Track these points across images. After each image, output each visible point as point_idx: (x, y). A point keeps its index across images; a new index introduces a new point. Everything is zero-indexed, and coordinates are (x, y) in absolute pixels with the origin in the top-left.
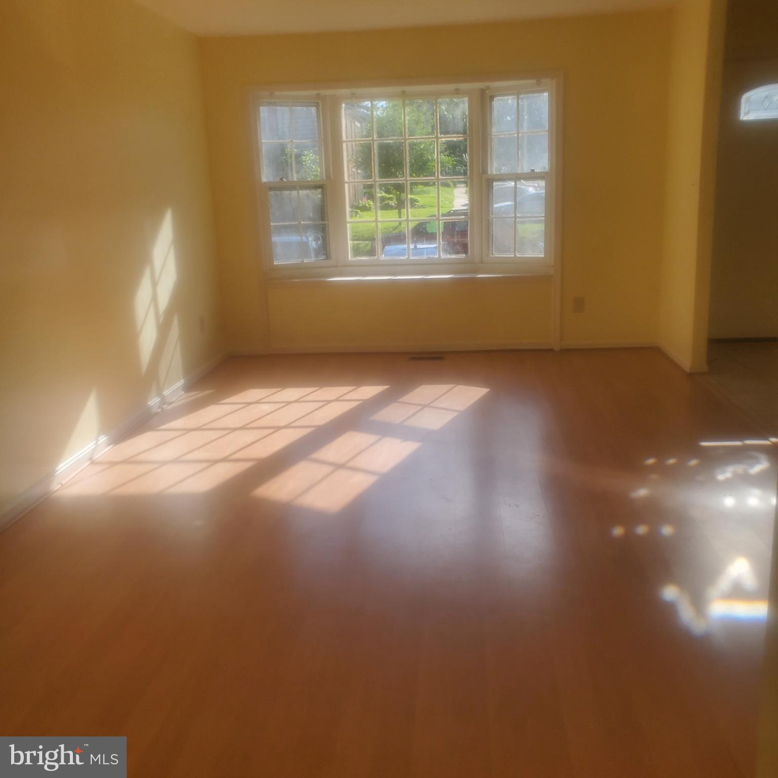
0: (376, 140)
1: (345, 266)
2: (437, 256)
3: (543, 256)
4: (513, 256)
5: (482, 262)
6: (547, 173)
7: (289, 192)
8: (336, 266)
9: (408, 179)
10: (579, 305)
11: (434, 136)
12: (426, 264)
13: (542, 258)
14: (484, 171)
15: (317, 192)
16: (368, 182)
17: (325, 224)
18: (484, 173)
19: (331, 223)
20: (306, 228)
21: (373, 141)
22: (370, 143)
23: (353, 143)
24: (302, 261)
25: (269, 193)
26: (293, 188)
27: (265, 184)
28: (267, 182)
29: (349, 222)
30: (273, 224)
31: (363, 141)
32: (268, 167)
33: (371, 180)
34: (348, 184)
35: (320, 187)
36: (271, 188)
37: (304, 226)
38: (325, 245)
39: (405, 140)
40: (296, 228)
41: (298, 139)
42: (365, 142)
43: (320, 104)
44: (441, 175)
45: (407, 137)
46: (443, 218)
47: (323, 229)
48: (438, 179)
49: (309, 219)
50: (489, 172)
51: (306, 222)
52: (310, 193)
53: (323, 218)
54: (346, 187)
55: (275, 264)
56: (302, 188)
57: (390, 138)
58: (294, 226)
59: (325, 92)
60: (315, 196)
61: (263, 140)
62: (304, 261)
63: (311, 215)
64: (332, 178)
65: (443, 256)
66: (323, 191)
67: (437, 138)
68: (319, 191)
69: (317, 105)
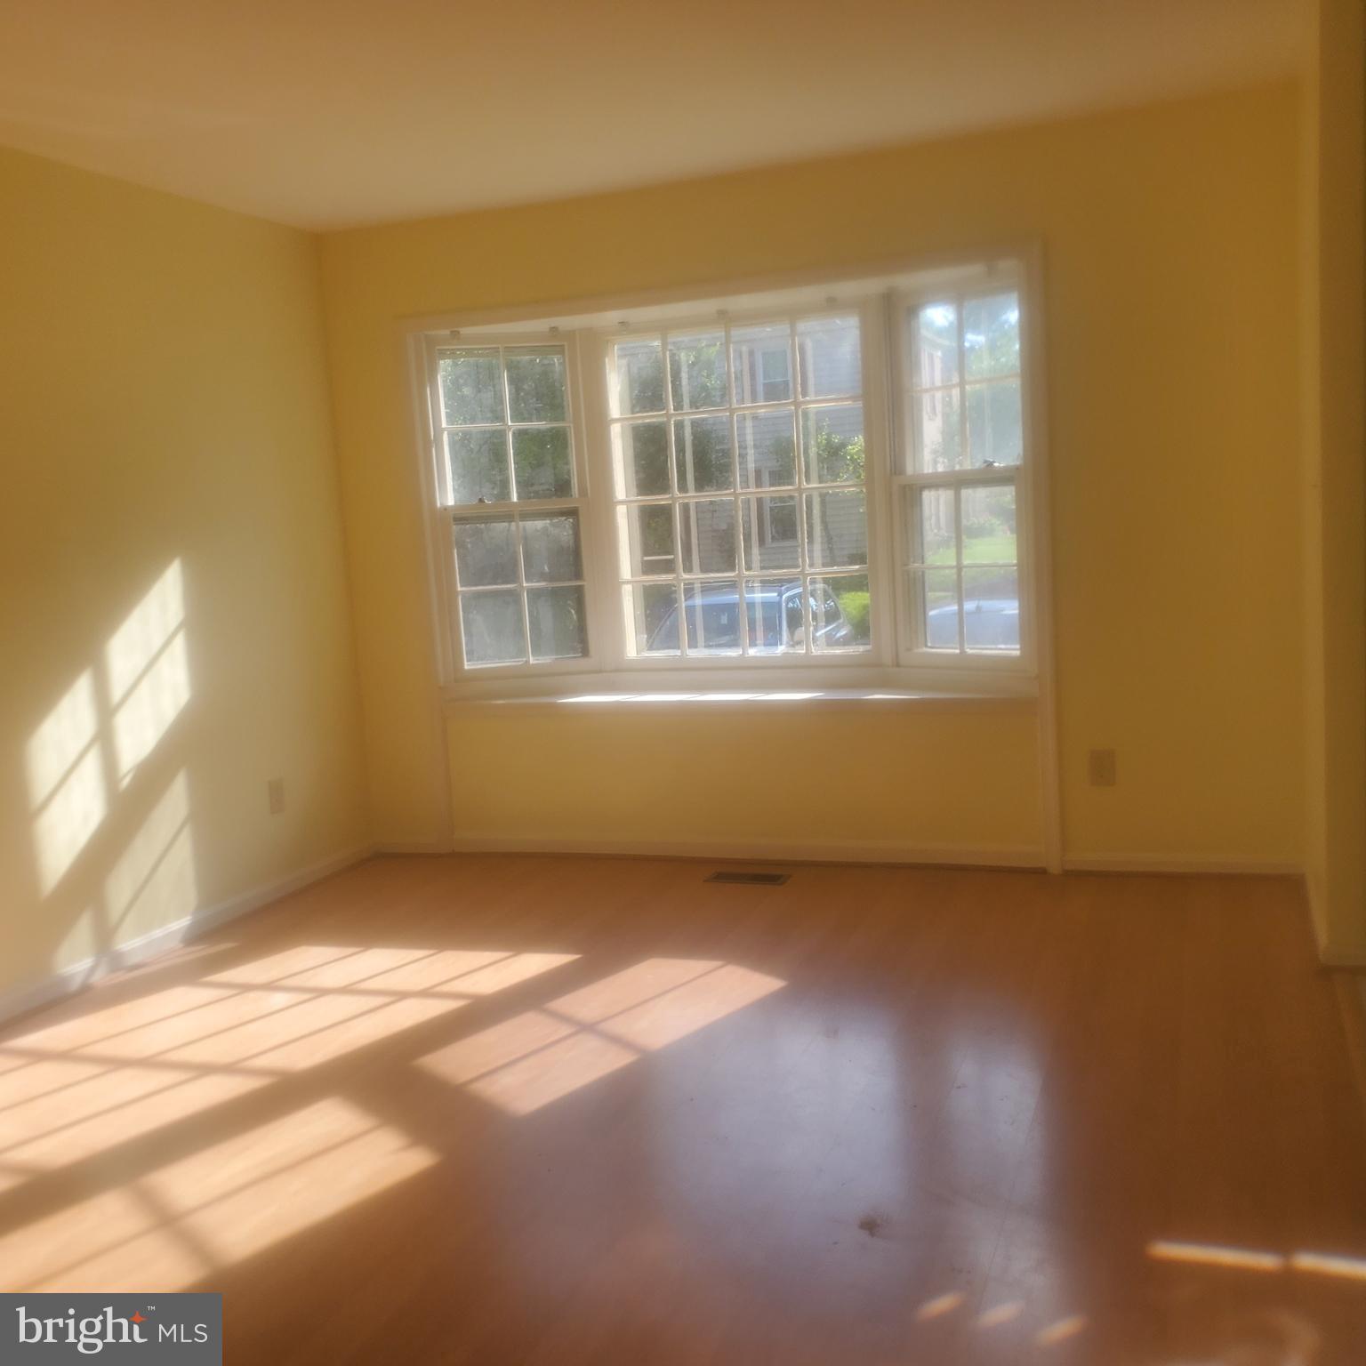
0: (673, 414)
1: (617, 670)
2: (804, 651)
3: (1018, 653)
4: (957, 651)
5: (898, 665)
6: (1017, 468)
7: (506, 524)
8: (600, 671)
9: (739, 491)
10: (1103, 767)
11: (790, 401)
12: (781, 667)
13: (1016, 657)
14: (897, 468)
15: (566, 521)
16: (661, 500)
17: (580, 586)
18: (895, 473)
19: (587, 584)
20: (535, 595)
21: (668, 416)
22: (663, 423)
23: (631, 422)
24: (527, 662)
25: (455, 528)
26: (509, 517)
27: (445, 509)
28: (452, 506)
29: (628, 582)
30: (464, 589)
31: (651, 418)
32: (456, 478)
33: (667, 496)
34: (625, 506)
35: (573, 513)
36: (461, 517)
37: (530, 591)
38: (582, 629)
39: (732, 411)
40: (514, 596)
41: (523, 420)
42: (654, 420)
43: (566, 347)
44: (808, 480)
45: (735, 406)
46: (813, 570)
47: (578, 596)
48: (800, 490)
49: (542, 577)
50: (909, 470)
51: (533, 584)
52: (551, 524)
53: (578, 574)
54: (621, 511)
55: (466, 667)
56: (525, 516)
57: (701, 410)
58: (509, 592)
59: (567, 322)
60: (562, 531)
61: (444, 425)
62: (531, 662)
63: (546, 568)
64: (589, 495)
65: (815, 651)
66: (578, 520)
67: (797, 404)
68: (571, 520)
69: (560, 350)
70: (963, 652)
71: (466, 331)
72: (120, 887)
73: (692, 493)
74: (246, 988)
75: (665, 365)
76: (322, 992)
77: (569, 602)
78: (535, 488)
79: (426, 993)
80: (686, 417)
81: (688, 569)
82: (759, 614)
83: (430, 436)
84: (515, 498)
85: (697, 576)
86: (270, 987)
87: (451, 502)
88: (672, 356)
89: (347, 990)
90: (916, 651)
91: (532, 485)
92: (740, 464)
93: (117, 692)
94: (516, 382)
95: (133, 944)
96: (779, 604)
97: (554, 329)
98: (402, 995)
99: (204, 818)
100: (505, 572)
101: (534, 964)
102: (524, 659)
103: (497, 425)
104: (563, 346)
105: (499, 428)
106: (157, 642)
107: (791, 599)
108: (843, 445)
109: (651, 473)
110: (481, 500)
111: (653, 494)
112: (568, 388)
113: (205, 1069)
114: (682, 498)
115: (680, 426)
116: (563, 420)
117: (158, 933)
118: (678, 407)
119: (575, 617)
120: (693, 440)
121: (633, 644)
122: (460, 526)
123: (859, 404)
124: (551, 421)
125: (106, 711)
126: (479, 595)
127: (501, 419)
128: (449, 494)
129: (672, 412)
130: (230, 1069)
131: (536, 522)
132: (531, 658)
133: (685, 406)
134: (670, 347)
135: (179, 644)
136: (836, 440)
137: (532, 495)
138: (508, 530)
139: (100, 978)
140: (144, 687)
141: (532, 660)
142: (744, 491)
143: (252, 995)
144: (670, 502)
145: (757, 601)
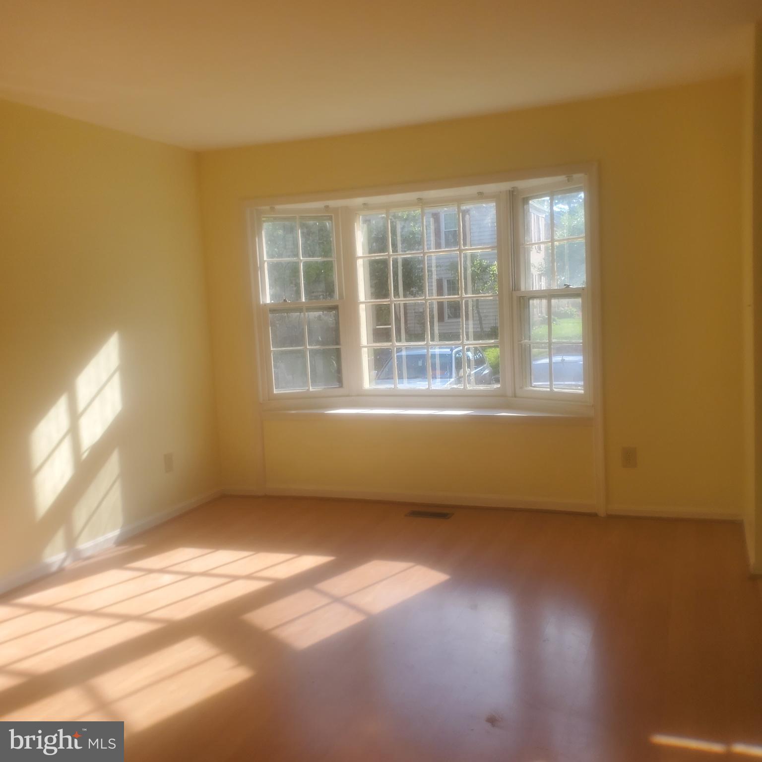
0: (391, 255)
1: (358, 395)
2: (463, 387)
3: (582, 392)
4: (549, 390)
5: (515, 396)
6: (583, 289)
7: (299, 313)
8: (348, 396)
9: (428, 298)
10: (629, 457)
11: (457, 249)
12: (449, 396)
13: (580, 395)
14: (516, 287)
15: (331, 313)
16: (384, 301)
17: (338, 348)
18: (515, 290)
19: (343, 348)
20: (314, 353)
21: (389, 256)
22: (386, 259)
23: (369, 259)
24: (308, 390)
25: (270, 315)
26: (300, 310)
27: (265, 305)
28: (268, 304)
29: (365, 347)
30: (274, 349)
31: (379, 256)
32: (271, 288)
33: (388, 300)
34: (364, 305)
35: (335, 308)
36: (273, 310)
37: (311, 351)
38: (339, 371)
39: (424, 254)
40: (302, 354)
41: (310, 256)
42: (381, 258)
43: (333, 217)
44: (466, 293)
45: (426, 251)
46: (468, 342)
47: (338, 354)
48: (462, 298)
49: (318, 343)
50: (523, 288)
51: (312, 347)
52: (323, 314)
53: (337, 342)
54: (362, 307)
55: (275, 392)
56: (309, 309)
57: (407, 252)
58: (299, 351)
59: (333, 203)
60: (329, 318)
61: (265, 258)
62: (311, 390)
63: (320, 339)
64: (345, 298)
65: (469, 387)
66: (338, 312)
67: (460, 250)
68: (334, 312)
69: (330, 218)
70: (551, 390)
71: (278, 207)
72: (81, 514)
73: (402, 298)
74: (150, 571)
75: (388, 226)
76: (191, 575)
77: (332, 357)
78: (315, 294)
79: (249, 577)
80: (399, 257)
81: (399, 340)
82: (438, 361)
83: (257, 264)
84: (303, 300)
85: (404, 344)
86: (162, 571)
87: (268, 301)
88: (392, 223)
89: (205, 574)
90: (526, 389)
91: (313, 292)
92: (428, 283)
93: (81, 405)
94: (306, 235)
95: (87, 545)
96: (451, 355)
97: (327, 207)
98: (235, 578)
99: (127, 476)
100: (297, 340)
101: (309, 562)
102: (307, 388)
103: (295, 259)
104: (332, 216)
105: (295, 261)
106: (104, 378)
107: (457, 352)
108: (488, 266)
109: (379, 286)
110: (285, 300)
111: (380, 298)
112: (333, 239)
113: (126, 618)
114: (397, 301)
115: (395, 262)
116: (331, 257)
117: (101, 539)
118: (395, 250)
119: (335, 365)
120: (403, 269)
121: (367, 380)
122: (272, 315)
123: (496, 251)
124: (323, 257)
125: (75, 416)
126: (283, 353)
127: (297, 255)
128: (267, 296)
129: (391, 253)
130: (139, 618)
131: (315, 313)
132: (311, 388)
133: (398, 251)
134: (390, 217)
135: (116, 379)
136: (485, 263)
137: (313, 298)
138: (300, 317)
139: (68, 564)
140: (96, 403)
141: (311, 389)
142: (430, 298)
143: (152, 576)
144: (389, 303)
145: (437, 353)
